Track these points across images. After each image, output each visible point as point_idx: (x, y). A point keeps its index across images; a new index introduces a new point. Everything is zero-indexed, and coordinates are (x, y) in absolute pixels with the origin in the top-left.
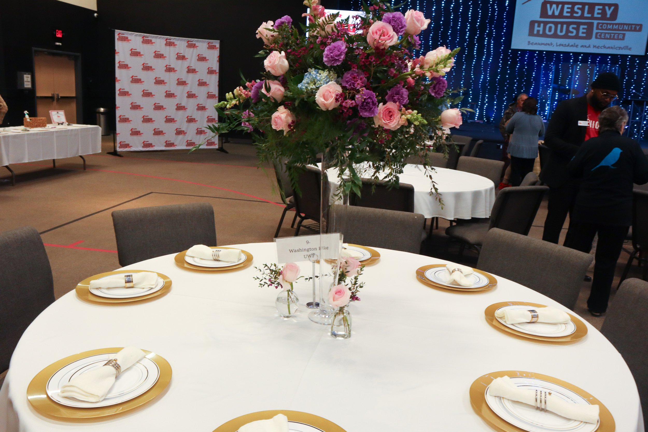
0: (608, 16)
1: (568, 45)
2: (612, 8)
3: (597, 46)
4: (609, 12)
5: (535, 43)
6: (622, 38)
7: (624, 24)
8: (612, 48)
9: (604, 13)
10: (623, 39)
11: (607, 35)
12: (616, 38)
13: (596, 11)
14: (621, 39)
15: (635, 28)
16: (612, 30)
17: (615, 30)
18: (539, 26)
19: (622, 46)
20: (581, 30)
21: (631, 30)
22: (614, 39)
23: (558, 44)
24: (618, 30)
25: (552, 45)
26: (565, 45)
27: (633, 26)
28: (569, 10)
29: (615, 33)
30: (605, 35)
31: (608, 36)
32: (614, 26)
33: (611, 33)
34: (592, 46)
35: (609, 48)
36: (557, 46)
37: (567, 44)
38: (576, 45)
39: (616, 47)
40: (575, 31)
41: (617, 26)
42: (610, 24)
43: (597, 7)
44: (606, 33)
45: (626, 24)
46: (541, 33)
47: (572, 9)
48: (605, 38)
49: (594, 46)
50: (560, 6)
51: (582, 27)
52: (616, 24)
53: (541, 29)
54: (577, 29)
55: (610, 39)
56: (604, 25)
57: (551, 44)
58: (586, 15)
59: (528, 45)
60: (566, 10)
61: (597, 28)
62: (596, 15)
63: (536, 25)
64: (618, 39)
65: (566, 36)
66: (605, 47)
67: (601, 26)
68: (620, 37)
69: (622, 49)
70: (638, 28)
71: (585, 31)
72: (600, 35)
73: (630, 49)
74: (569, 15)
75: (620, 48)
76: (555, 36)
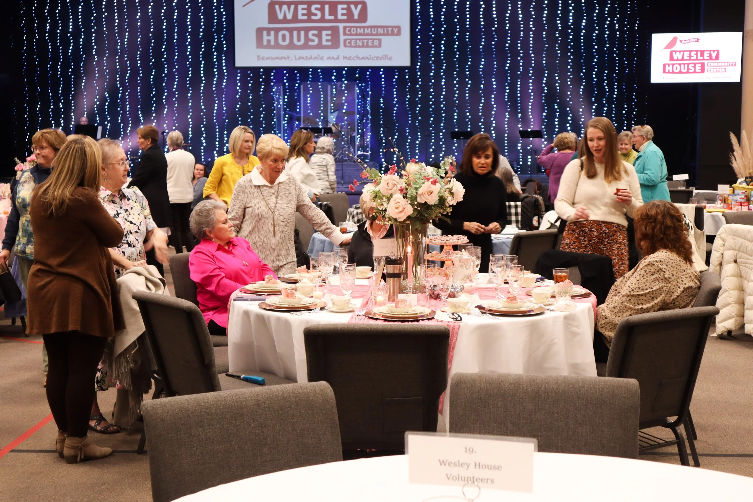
0: (356, 17)
1: (311, 58)
2: (360, 6)
3: (348, 57)
4: (356, 13)
5: (266, 57)
6: (378, 45)
7: (378, 27)
8: (367, 58)
9: (349, 13)
10: (380, 46)
11: (358, 41)
12: (370, 45)
13: (340, 12)
14: (376, 47)
15: (392, 31)
16: (364, 35)
17: (368, 34)
18: (269, 34)
19: (380, 56)
20: (324, 38)
21: (387, 34)
22: (367, 46)
23: (297, 58)
24: (371, 34)
25: (290, 59)
26: (306, 57)
27: (390, 29)
28: (305, 12)
29: (368, 39)
30: (356, 42)
31: (359, 43)
32: (366, 29)
33: (363, 39)
34: (341, 58)
35: (363, 58)
36: (296, 59)
37: (309, 57)
38: (320, 57)
39: (372, 57)
40: (316, 39)
41: (369, 29)
42: (360, 27)
43: (340, 7)
44: (356, 40)
45: (381, 27)
46: (272, 43)
47: (309, 9)
48: (356, 46)
49: (345, 58)
50: (292, 7)
51: (324, 33)
52: (368, 27)
53: (272, 38)
54: (319, 36)
55: (363, 46)
56: (353, 29)
57: (288, 58)
58: (327, 17)
59: (258, 60)
60: (300, 12)
61: (345, 34)
62: (340, 17)
63: (265, 33)
64: (373, 46)
65: (306, 46)
66: (358, 58)
67: (349, 31)
68: (375, 44)
69: (381, 59)
70: (396, 31)
71: (329, 38)
72: (350, 43)
73: (390, 59)
74: (305, 18)
75: (377, 58)
76: (291, 46)
